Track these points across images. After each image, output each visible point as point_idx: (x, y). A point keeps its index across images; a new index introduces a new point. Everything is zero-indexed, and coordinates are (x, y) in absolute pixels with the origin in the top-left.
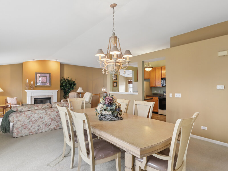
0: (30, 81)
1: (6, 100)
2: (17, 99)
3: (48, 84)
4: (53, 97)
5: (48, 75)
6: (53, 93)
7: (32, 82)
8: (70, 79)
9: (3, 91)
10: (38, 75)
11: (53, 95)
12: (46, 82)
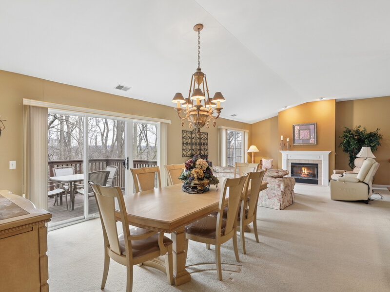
0: (285, 138)
1: (261, 161)
2: (272, 162)
3: (312, 141)
4: (322, 164)
5: (312, 127)
6: (322, 157)
7: (288, 140)
8: (361, 129)
9: (258, 151)
10: (297, 128)
11: (321, 161)
12: (309, 138)
